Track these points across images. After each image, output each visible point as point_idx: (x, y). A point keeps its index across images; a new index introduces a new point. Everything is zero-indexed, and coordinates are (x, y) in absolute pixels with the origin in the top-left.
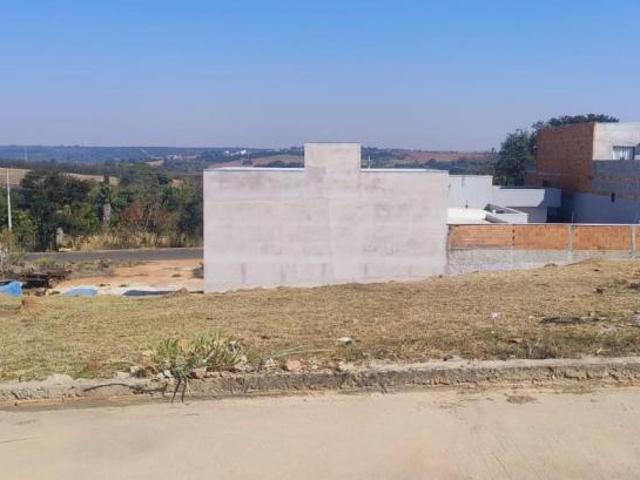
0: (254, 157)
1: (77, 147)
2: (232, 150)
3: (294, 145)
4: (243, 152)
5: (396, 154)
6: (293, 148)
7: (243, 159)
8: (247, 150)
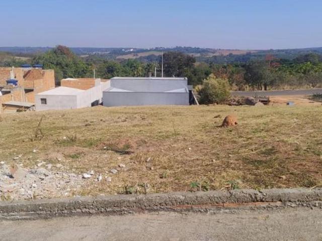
0: (139, 53)
1: (48, 47)
2: (126, 49)
3: (157, 47)
4: (132, 50)
5: (210, 50)
6: (157, 48)
7: (133, 53)
8: (133, 49)
